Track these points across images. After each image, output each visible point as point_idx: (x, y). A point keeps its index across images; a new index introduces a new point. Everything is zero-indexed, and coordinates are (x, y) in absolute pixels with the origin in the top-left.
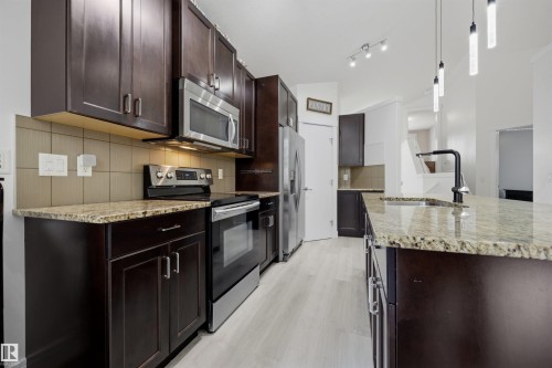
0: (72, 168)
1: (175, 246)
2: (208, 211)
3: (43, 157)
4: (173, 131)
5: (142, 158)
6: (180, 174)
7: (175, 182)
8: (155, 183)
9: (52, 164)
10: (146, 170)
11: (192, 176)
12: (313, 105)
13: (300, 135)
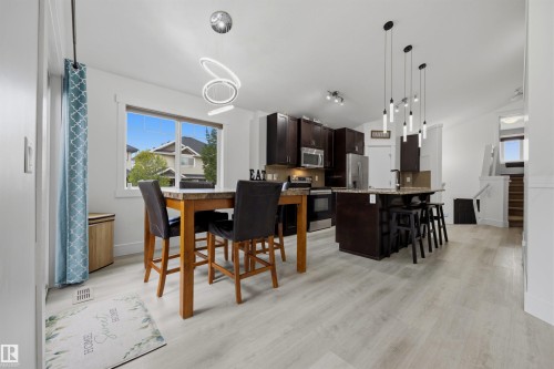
0: (273, 178)
3: (268, 175)
4: (298, 165)
5: (290, 172)
6: (300, 179)
7: (297, 182)
8: (292, 182)
9: (270, 177)
10: (290, 177)
11: (304, 179)
12: (376, 134)
13: (366, 154)
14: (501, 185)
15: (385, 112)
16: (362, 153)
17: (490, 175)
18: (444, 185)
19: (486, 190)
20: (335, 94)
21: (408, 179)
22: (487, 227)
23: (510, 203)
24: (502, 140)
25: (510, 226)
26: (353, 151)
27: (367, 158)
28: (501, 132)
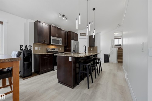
0: (38, 49)
1: (48, 58)
2: (53, 54)
3: (35, 48)
4: (50, 44)
5: (47, 47)
6: (52, 49)
7: (51, 50)
8: (48, 50)
9: (36, 48)
10: (47, 49)
11: (54, 49)
12: (81, 34)
13: (79, 41)
14: (115, 51)
15: (77, 19)
16: (77, 41)
17: (113, 48)
18: (101, 51)
19: (112, 52)
20: (63, 16)
21: (92, 49)
22: (112, 63)
23: (118, 56)
24: (115, 39)
25: (118, 63)
26: (74, 40)
27: (79, 42)
28: (115, 37)
